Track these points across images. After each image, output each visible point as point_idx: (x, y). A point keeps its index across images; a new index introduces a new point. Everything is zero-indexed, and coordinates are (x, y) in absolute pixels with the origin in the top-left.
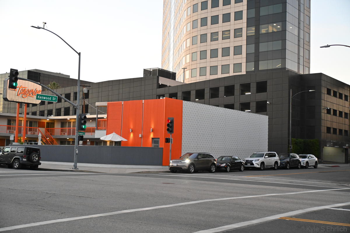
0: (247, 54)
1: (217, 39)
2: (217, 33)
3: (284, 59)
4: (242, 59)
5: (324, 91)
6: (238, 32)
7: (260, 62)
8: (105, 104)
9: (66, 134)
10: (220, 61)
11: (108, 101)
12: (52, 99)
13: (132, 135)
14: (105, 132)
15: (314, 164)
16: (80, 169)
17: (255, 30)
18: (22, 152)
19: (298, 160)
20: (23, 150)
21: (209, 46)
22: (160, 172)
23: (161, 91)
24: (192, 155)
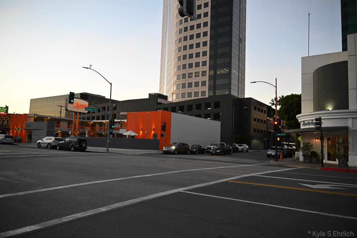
0: (209, 86)
1: (192, 77)
2: (192, 73)
3: (230, 89)
4: (206, 88)
5: (253, 108)
6: (204, 73)
7: (216, 91)
8: (125, 113)
9: (103, 131)
10: (193, 89)
11: (128, 112)
12: (94, 110)
13: (141, 132)
14: (125, 130)
15: (246, 150)
16: (110, 152)
17: (214, 72)
18: (76, 141)
19: (237, 148)
20: (77, 140)
21: (187, 81)
22: (157, 154)
23: (159, 106)
24: (177, 144)
